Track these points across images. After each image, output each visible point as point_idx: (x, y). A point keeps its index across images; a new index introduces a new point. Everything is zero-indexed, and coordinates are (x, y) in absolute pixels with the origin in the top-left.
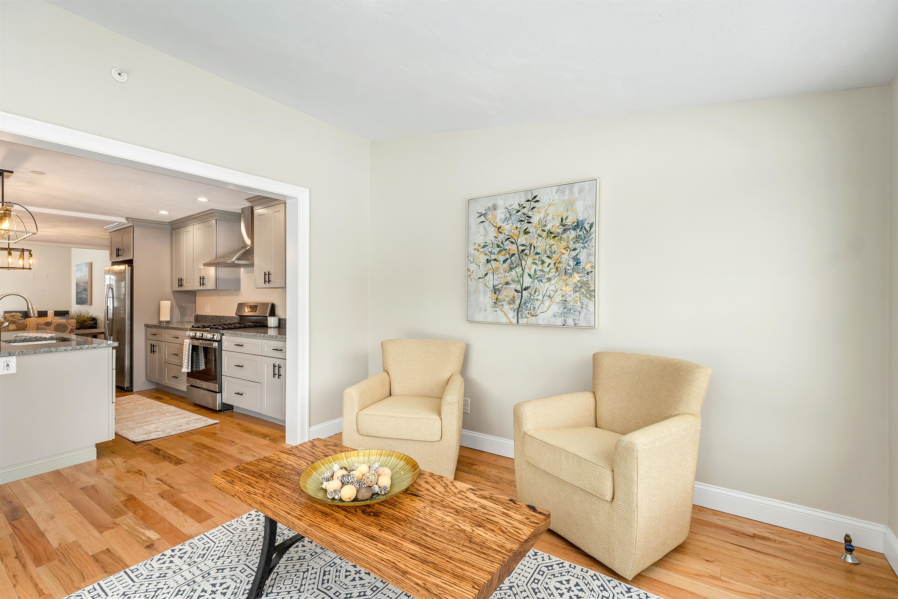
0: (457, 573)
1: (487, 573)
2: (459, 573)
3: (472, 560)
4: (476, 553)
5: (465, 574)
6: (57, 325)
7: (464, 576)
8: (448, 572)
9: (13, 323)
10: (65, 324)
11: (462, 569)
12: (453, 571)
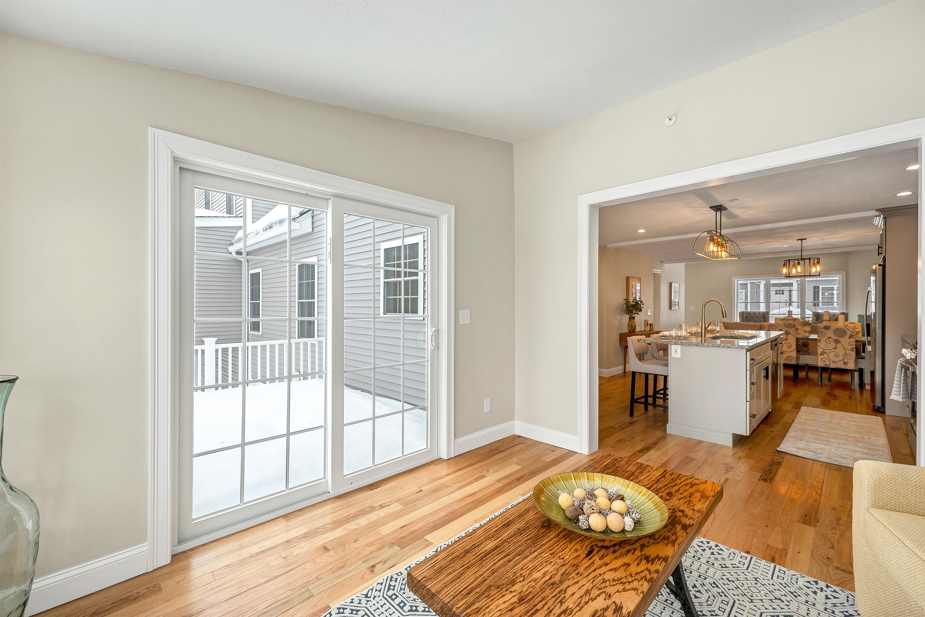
0: (446, 570)
1: (439, 590)
2: (445, 571)
3: (461, 582)
4: (470, 587)
5: (443, 574)
6: (836, 329)
7: (441, 574)
8: (450, 564)
9: (808, 325)
10: (844, 329)
11: (450, 573)
12: (449, 568)
